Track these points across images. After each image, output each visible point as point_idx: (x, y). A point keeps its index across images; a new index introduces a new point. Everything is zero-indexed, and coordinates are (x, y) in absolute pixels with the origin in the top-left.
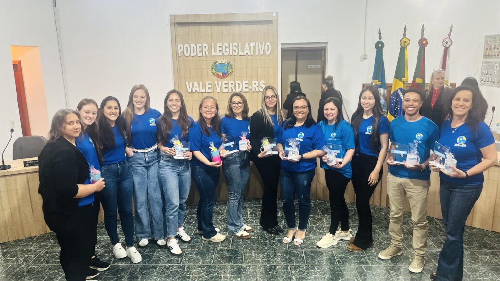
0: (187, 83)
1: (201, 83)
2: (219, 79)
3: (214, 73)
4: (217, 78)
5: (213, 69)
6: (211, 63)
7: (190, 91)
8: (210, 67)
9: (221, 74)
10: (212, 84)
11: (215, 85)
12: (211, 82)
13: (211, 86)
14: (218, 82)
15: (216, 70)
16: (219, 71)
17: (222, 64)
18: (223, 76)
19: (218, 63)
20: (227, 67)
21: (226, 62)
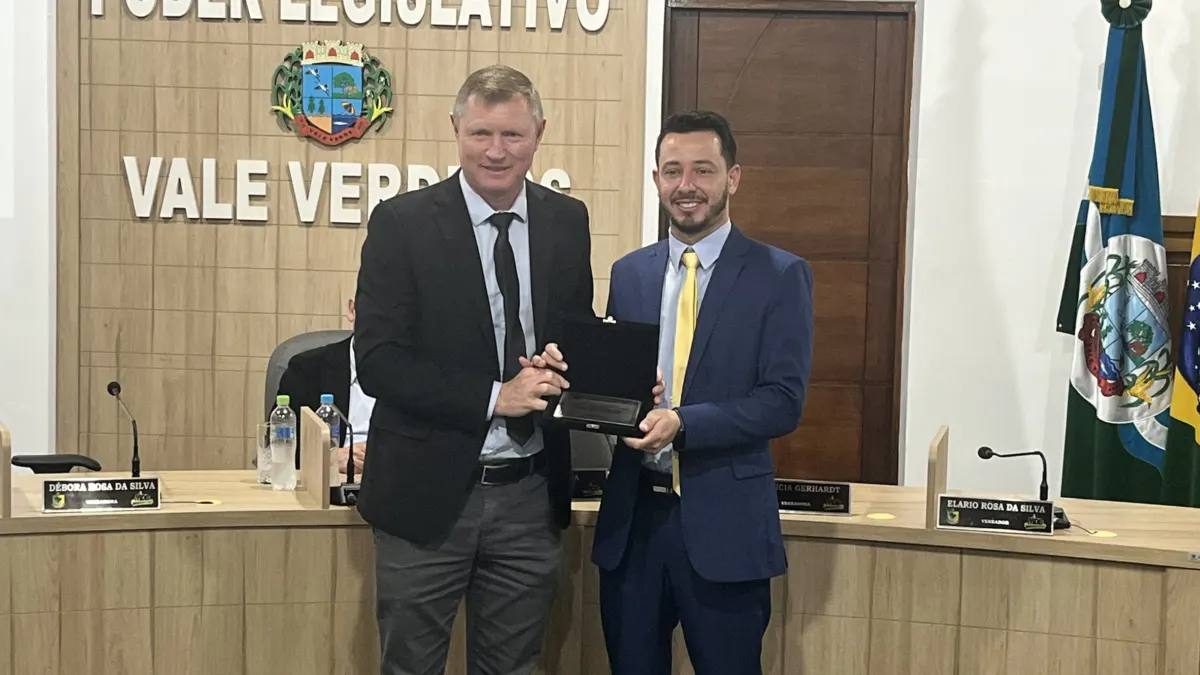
0: (130, 163)
1: (209, 165)
2: (314, 148)
3: (285, 116)
4: (304, 143)
5: (279, 90)
6: (269, 62)
7: (143, 209)
8: (265, 78)
9: (324, 123)
10: (275, 176)
11: (290, 180)
12: (265, 163)
13: (268, 188)
14: (307, 165)
15: (297, 100)
16: (317, 102)
17: (335, 67)
18: (337, 135)
19: (310, 61)
20: (364, 84)
21: (360, 56)
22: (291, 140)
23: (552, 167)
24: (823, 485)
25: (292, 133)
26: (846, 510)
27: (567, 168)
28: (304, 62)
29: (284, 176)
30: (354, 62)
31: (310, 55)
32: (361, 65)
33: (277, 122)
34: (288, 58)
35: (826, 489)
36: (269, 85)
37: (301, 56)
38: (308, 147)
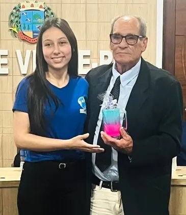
2: (26, 44)
4: (22, 42)
5: (12, 21)
8: (6, 17)
9: (30, 34)
10: (11, 56)
11: (17, 58)
12: (7, 51)
13: (8, 61)
14: (23, 51)
15: (19, 25)
16: (27, 26)
17: (33, 11)
18: (35, 39)
19: (24, 9)
20: (45, 18)
21: (43, 7)
22: (17, 42)
25: (17, 39)
28: (21, 10)
29: (14, 56)
30: (41, 9)
31: (24, 7)
32: (44, 10)
33: (11, 34)
34: (15, 8)
36: (8, 20)
37: (20, 7)
38: (23, 44)
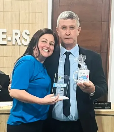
23: (25, 29)
24: (104, 103)
26: (110, 108)
27: (28, 29)
35: (105, 104)
